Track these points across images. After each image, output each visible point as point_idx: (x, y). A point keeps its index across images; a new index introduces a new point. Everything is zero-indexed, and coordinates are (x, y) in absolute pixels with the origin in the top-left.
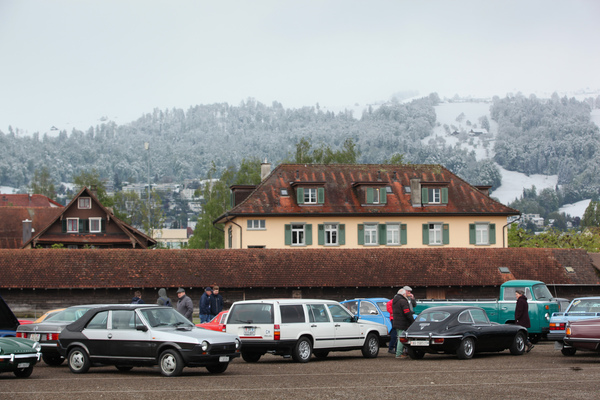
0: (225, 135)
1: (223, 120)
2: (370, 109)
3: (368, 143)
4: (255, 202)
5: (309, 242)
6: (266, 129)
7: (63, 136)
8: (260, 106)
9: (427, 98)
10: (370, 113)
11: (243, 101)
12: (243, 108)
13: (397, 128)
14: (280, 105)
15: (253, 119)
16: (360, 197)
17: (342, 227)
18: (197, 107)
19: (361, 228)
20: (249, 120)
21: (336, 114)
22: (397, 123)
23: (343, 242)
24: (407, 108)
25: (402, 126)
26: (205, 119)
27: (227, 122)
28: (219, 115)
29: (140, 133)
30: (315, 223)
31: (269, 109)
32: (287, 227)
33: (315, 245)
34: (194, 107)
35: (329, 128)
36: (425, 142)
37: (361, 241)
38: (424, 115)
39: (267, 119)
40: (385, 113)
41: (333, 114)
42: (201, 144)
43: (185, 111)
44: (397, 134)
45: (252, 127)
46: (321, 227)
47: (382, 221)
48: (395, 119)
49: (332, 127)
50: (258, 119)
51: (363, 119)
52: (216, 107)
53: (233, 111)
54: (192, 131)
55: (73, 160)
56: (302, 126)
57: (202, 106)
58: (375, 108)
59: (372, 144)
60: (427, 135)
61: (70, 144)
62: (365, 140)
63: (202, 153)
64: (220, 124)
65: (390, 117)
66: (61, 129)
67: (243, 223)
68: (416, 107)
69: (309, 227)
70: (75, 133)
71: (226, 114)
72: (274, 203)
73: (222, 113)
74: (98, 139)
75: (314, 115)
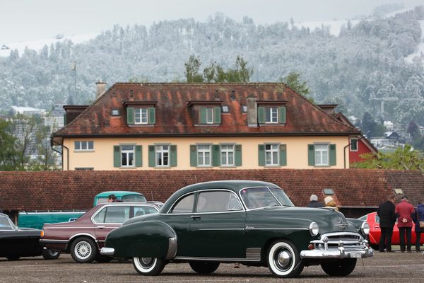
0: (191, 54)
1: (189, 37)
2: (349, 24)
3: (346, 61)
4: (84, 122)
5: (139, 164)
6: (236, 46)
7: (14, 55)
8: (229, 21)
9: (411, 12)
10: (349, 28)
11: (210, 17)
12: (211, 24)
13: (378, 45)
14: (251, 21)
15: (221, 36)
16: (194, 116)
17: (174, 148)
18: (161, 23)
19: (193, 149)
20: (217, 37)
21: (312, 29)
22: (378, 40)
23: (174, 164)
24: (389, 22)
25: (384, 43)
26: (169, 37)
27: (193, 39)
28: (184, 32)
29: (99, 52)
30: (145, 144)
31: (239, 26)
32: (117, 149)
33: (145, 167)
34: (157, 23)
35: (304, 45)
36: (409, 60)
37: (193, 163)
38: (407, 31)
39: (236, 36)
40: (365, 29)
41: (308, 30)
42: (165, 63)
43: (148, 28)
44: (378, 51)
45: (220, 44)
46: (151, 149)
47: (216, 142)
48: (377, 34)
49: (307, 45)
50: (227, 36)
51: (341, 35)
52: (183, 23)
53: (200, 28)
54: (154, 49)
55: (25, 81)
56: (275, 44)
57: (166, 22)
58: (355, 23)
59: (351, 62)
60: (411, 52)
61: (22, 65)
62: (343, 58)
63: (166, 73)
64: (186, 42)
65: (371, 32)
66: (13, 47)
67: (70, 144)
68: (399, 22)
69: (139, 149)
70: (28, 52)
71: (192, 30)
72: (103, 123)
73: (188, 30)
74: (53, 59)
75: (288, 31)
